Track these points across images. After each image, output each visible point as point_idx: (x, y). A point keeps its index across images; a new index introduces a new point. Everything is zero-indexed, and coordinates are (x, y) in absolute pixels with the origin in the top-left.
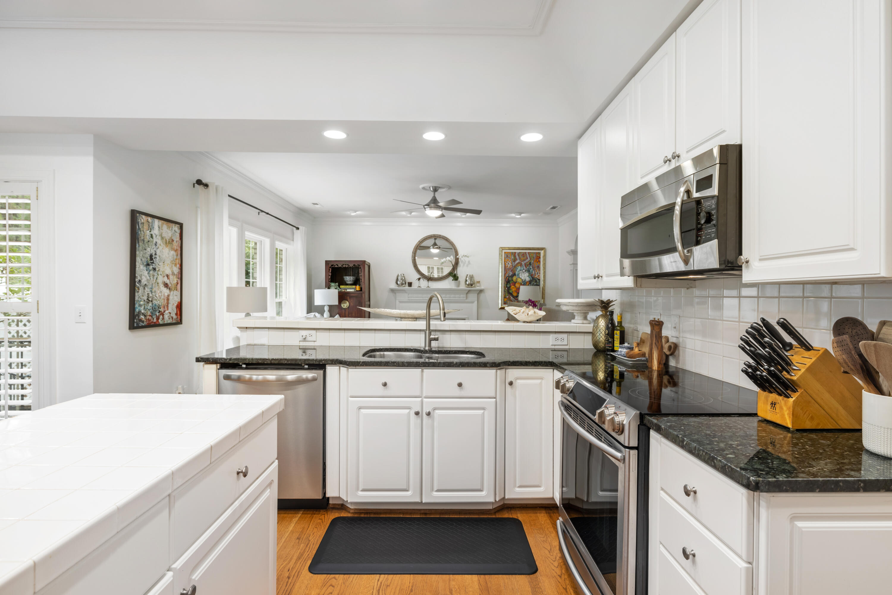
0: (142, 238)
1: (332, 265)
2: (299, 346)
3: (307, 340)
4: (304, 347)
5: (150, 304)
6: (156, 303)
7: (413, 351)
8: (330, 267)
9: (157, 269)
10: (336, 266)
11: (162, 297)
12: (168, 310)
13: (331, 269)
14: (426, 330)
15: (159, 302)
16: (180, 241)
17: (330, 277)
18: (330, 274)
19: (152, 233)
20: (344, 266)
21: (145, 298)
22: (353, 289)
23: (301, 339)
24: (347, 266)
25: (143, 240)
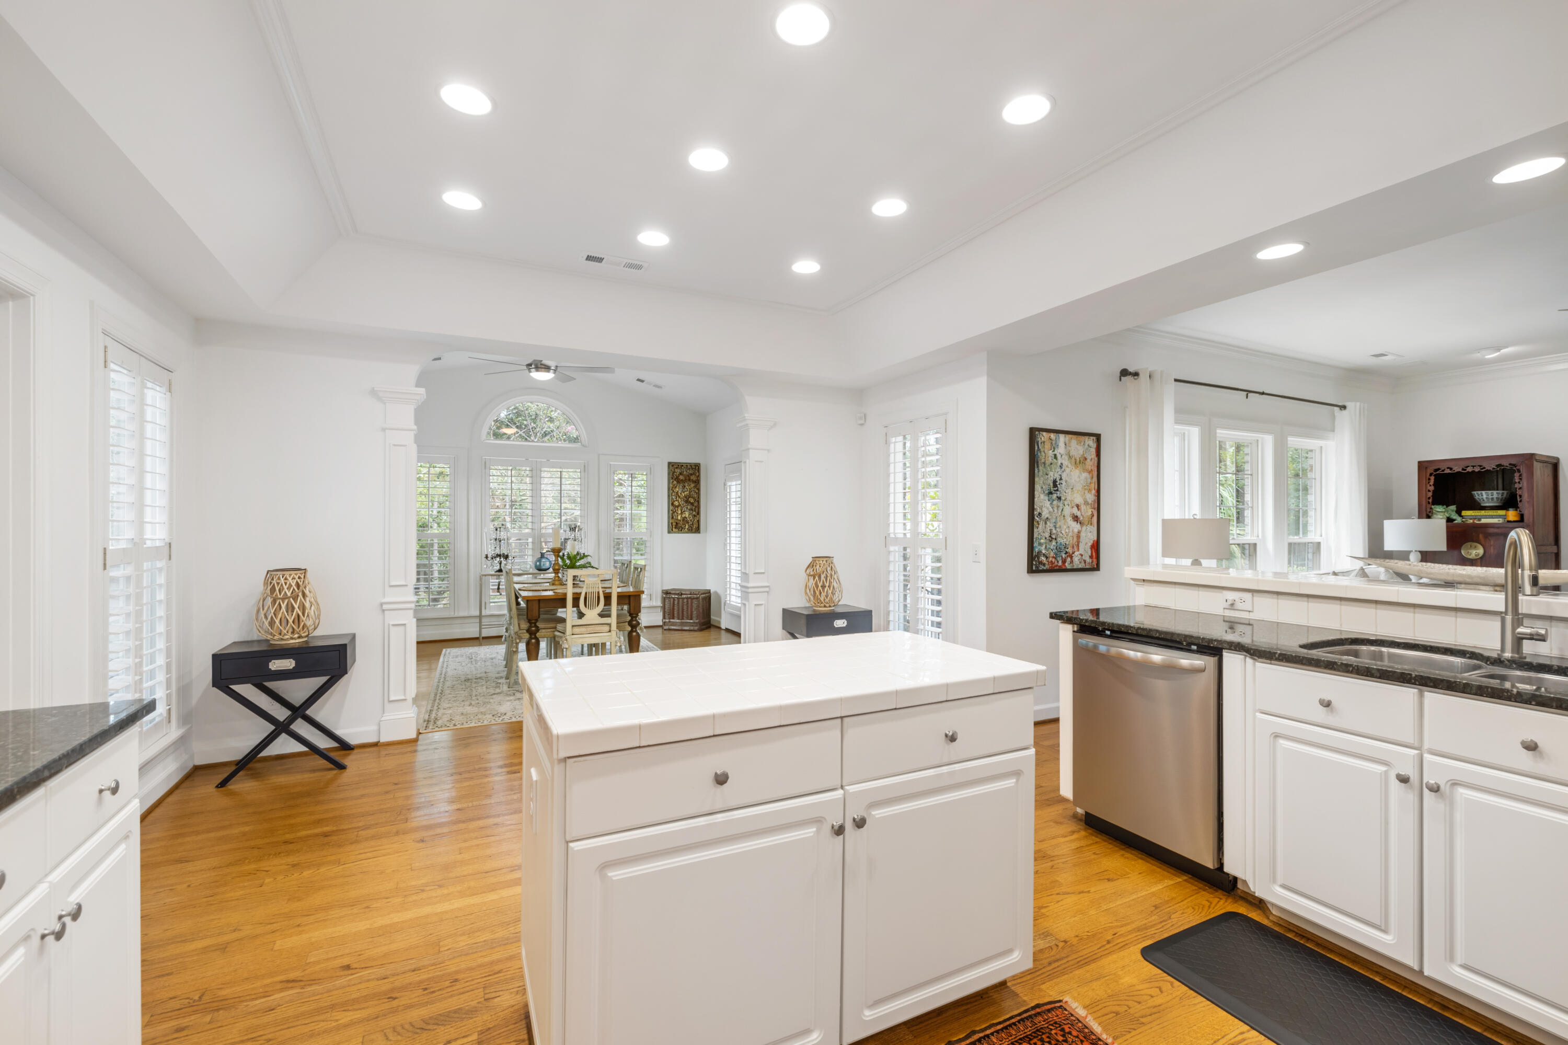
0: (1043, 461)
1: (1436, 470)
2: (1224, 616)
3: (1235, 608)
4: (1232, 620)
5: (1054, 543)
6: (1062, 541)
7: (1468, 655)
8: (1431, 475)
9: (1063, 498)
10: (1448, 471)
11: (1071, 534)
12: (1078, 550)
13: (1432, 478)
14: (1506, 613)
15: (1065, 540)
16: (1096, 459)
17: (1430, 494)
18: (1432, 488)
19: (1056, 452)
20: (1470, 469)
21: (1047, 535)
22: (1499, 517)
23: (1227, 605)
24: (1477, 469)
25: (1044, 463)
